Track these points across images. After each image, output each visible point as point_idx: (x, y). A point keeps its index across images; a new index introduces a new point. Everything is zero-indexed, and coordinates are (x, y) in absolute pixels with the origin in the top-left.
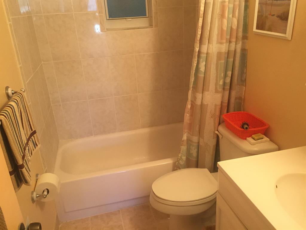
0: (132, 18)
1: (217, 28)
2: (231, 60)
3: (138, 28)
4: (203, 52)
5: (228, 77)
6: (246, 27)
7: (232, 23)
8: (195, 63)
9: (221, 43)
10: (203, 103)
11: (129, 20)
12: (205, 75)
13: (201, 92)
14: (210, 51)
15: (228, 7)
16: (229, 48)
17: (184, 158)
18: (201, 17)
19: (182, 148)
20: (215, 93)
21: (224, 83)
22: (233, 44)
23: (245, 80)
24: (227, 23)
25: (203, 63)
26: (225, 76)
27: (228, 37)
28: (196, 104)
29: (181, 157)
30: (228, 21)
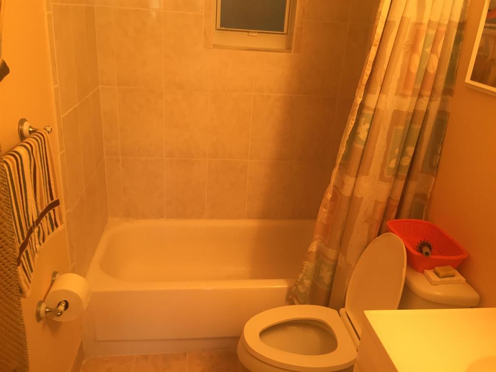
0: (259, 32)
1: (400, 68)
2: (417, 127)
3: (267, 50)
4: (368, 107)
5: (407, 157)
6: (453, 74)
7: (428, 63)
8: (351, 124)
9: (404, 96)
10: (354, 195)
11: (253, 34)
12: (365, 146)
13: (355, 175)
14: (381, 107)
15: (426, 34)
16: (415, 106)
17: (307, 282)
18: (375, 45)
19: (306, 265)
20: (379, 180)
21: (399, 167)
22: (425, 100)
23: (438, 166)
24: (420, 61)
25: (365, 125)
26: (403, 153)
27: (418, 87)
28: (343, 194)
29: (302, 280)
30: (421, 59)
